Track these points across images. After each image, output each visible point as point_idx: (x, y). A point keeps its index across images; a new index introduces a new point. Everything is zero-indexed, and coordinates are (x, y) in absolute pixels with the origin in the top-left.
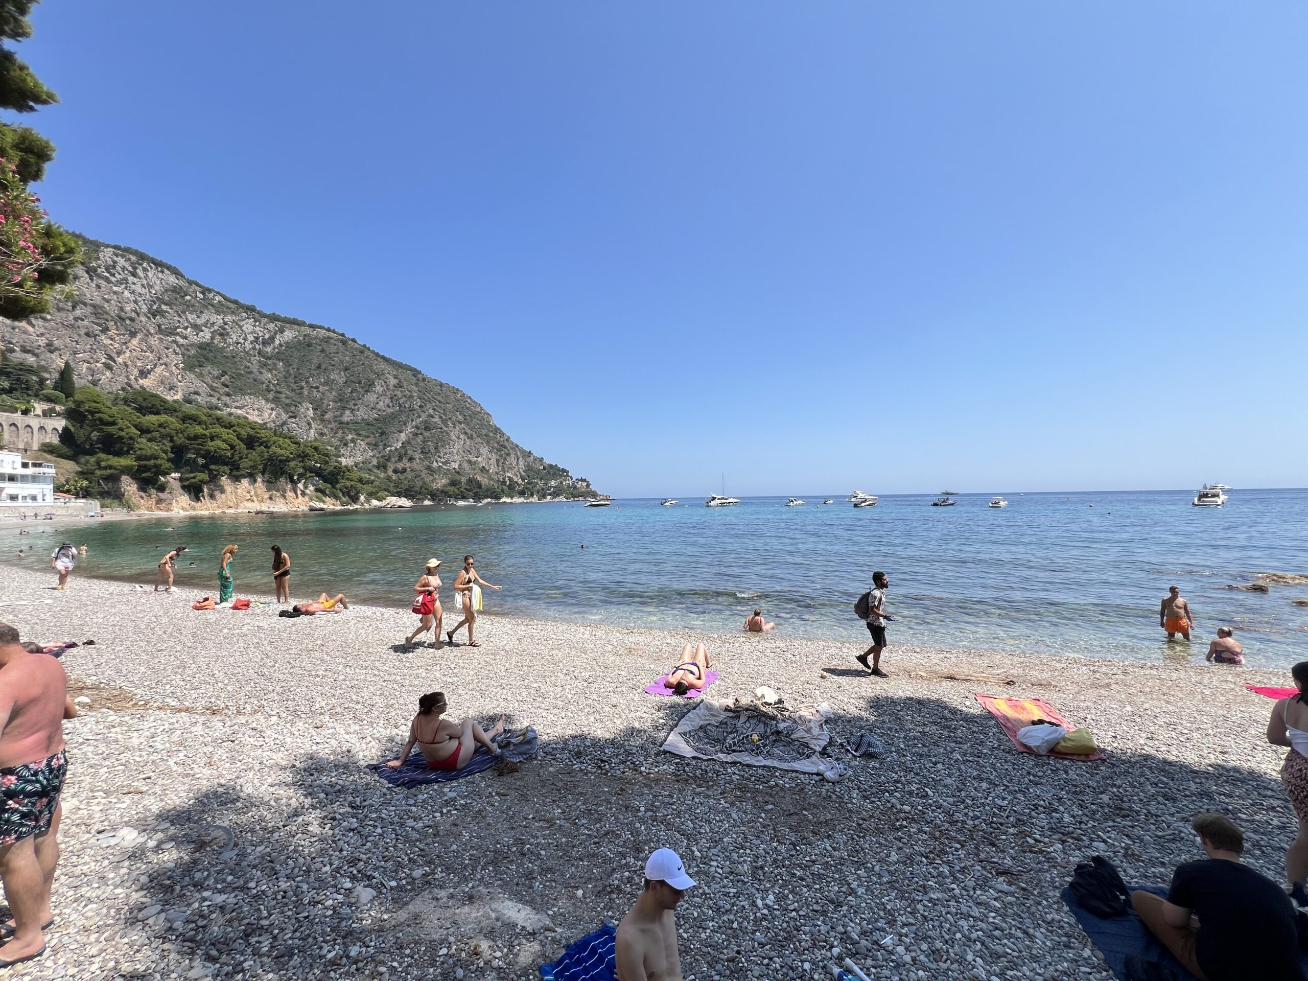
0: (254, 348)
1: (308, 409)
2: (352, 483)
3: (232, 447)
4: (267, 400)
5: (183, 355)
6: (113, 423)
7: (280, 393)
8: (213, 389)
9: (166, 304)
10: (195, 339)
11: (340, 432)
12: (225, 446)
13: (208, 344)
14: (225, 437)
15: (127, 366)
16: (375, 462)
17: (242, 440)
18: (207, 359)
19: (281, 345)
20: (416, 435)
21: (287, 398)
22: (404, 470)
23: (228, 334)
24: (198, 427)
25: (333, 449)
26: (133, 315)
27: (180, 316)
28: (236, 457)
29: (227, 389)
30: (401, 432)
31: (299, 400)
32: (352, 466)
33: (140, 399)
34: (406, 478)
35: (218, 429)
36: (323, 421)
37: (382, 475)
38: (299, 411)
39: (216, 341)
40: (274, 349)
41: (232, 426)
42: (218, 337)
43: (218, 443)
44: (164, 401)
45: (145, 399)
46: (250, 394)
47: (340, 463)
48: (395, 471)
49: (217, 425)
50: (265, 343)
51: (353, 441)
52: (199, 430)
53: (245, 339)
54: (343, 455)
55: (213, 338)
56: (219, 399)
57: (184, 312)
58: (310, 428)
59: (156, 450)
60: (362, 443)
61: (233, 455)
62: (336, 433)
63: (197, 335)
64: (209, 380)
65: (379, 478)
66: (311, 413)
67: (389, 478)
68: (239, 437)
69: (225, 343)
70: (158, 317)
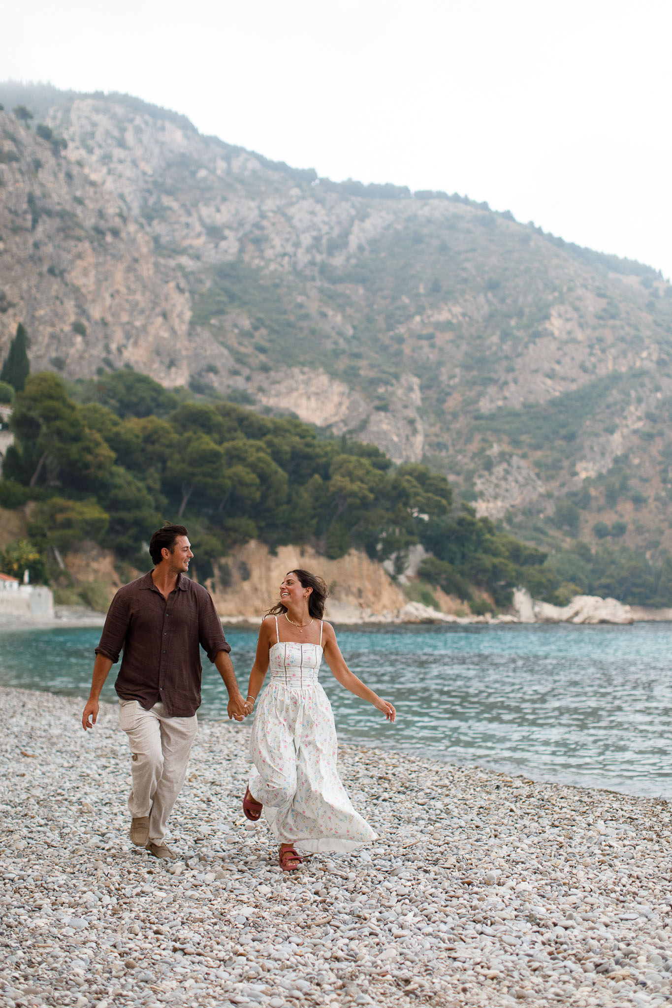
0: (312, 263)
1: (410, 389)
2: (496, 561)
3: (264, 478)
4: (334, 375)
5: (192, 293)
6: (76, 439)
7: (357, 356)
8: (240, 359)
9: (169, 193)
10: (212, 256)
11: (478, 437)
12: (251, 477)
13: (233, 266)
14: (253, 456)
15: (105, 323)
16: (550, 509)
17: (281, 464)
18: (232, 297)
19: (361, 248)
20: (649, 437)
21: (372, 366)
22: (620, 530)
23: (267, 239)
24: (206, 438)
25: (460, 479)
26: (117, 221)
27: (189, 213)
28: (270, 502)
29: (263, 357)
30: (611, 430)
31: (393, 370)
32: (500, 521)
33: (121, 388)
34: (624, 550)
35: (241, 441)
36: (440, 414)
37: (568, 543)
38: (393, 394)
39: (246, 258)
40: (348, 259)
41: (264, 434)
42: (251, 247)
43: (239, 469)
44: (158, 390)
45: (129, 388)
46: (303, 364)
47: (472, 512)
48: (600, 532)
49: (240, 434)
50: (334, 247)
51: (504, 457)
52: (208, 443)
53: (297, 245)
54: (481, 494)
55: (241, 250)
56: (248, 379)
57: (195, 205)
58: (415, 432)
59: (139, 490)
60: (523, 463)
61: (264, 497)
62: (469, 440)
63: (217, 246)
64: (233, 342)
65: (559, 549)
66: (416, 396)
67: (583, 552)
68: (277, 455)
69: (262, 258)
70: (155, 223)
